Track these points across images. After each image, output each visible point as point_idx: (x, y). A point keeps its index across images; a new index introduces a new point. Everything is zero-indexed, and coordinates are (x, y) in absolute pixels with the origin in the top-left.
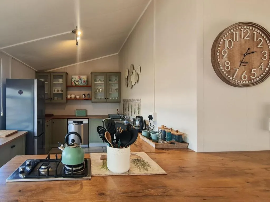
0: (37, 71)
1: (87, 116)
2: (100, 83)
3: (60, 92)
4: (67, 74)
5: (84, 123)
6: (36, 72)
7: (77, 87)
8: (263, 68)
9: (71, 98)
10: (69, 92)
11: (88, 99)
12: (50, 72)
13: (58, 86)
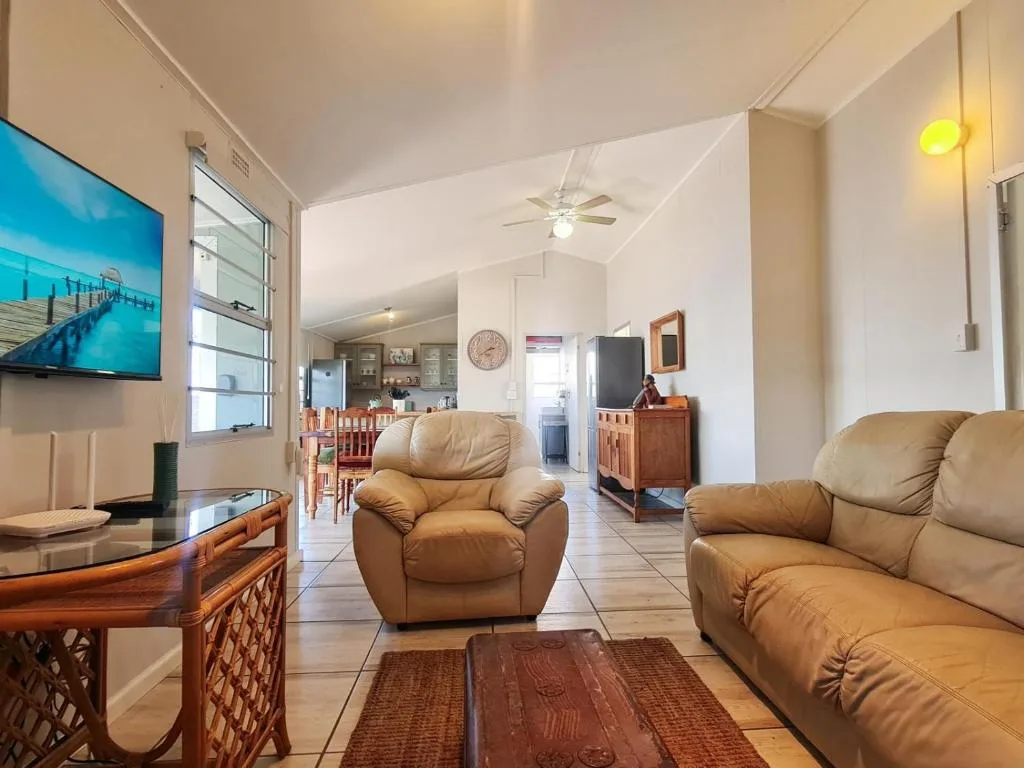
3: (371, 373)
4: (383, 345)
6: (335, 344)
8: (500, 358)
9: (388, 383)
10: (386, 374)
11: (414, 384)
12: (351, 344)
13: (369, 365)
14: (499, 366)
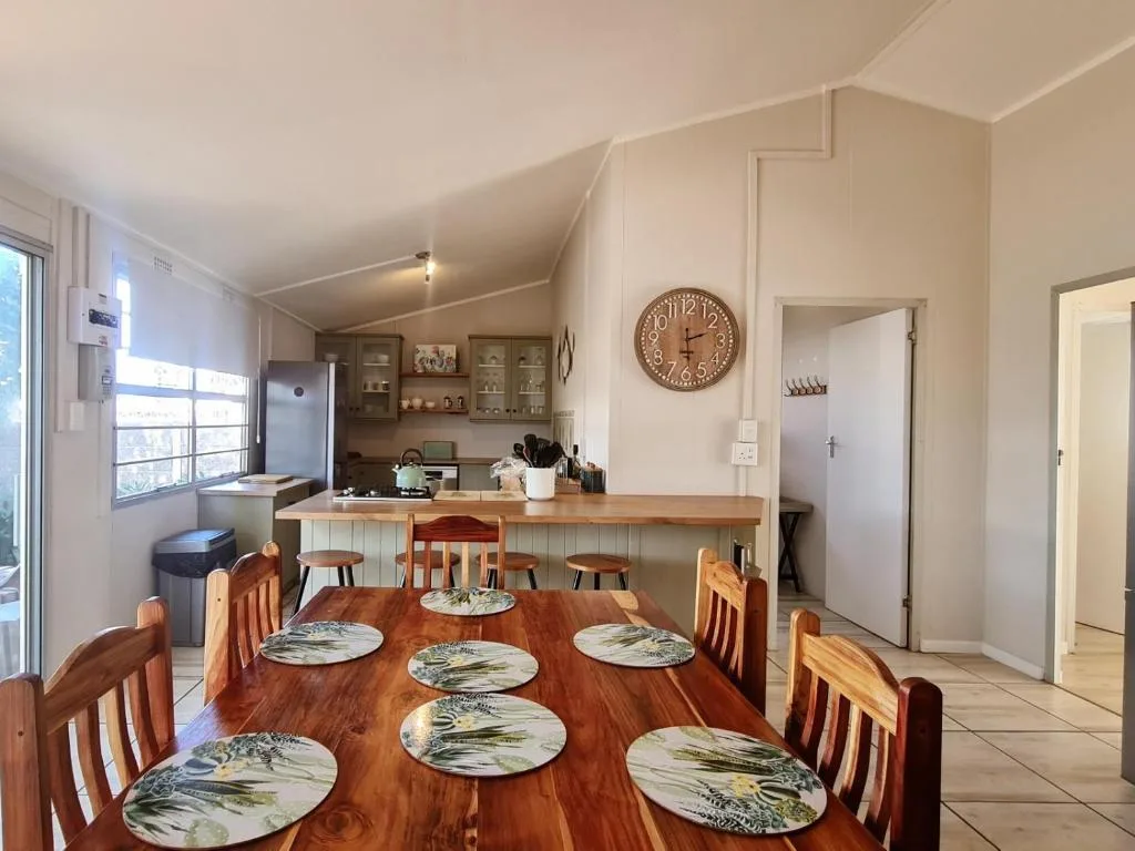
0: (318, 330)
1: (454, 458)
2: (494, 365)
3: (381, 390)
4: (401, 338)
5: (444, 476)
6: (317, 334)
7: (427, 375)
8: (717, 361)
9: (411, 407)
10: (406, 390)
11: (458, 411)
12: (349, 335)
13: (376, 374)
14: (716, 380)
